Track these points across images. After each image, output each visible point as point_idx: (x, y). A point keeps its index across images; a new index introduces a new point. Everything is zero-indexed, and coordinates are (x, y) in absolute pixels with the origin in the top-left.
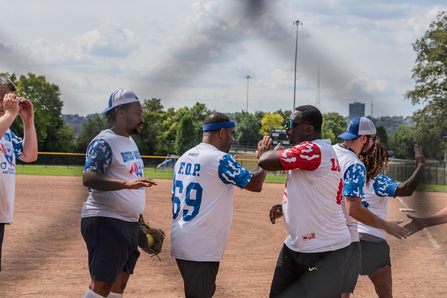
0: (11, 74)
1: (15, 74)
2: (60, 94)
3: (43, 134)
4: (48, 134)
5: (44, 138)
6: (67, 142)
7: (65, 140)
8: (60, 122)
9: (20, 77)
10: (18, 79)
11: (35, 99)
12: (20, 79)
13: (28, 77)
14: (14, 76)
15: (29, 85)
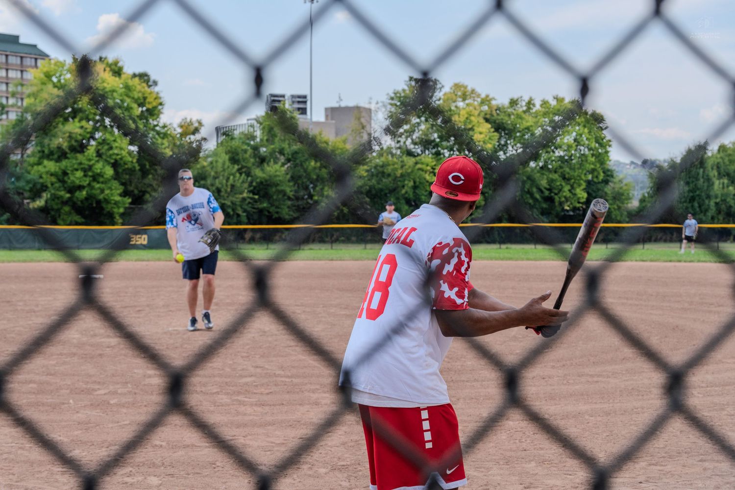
0: (526, 99)
1: (533, 98)
2: (606, 128)
3: (581, 194)
4: (588, 193)
5: (582, 200)
6: (620, 205)
7: (618, 202)
8: (609, 173)
9: (541, 103)
10: (538, 107)
11: (564, 137)
12: (541, 106)
13: (553, 103)
14: (532, 102)
15: (555, 114)
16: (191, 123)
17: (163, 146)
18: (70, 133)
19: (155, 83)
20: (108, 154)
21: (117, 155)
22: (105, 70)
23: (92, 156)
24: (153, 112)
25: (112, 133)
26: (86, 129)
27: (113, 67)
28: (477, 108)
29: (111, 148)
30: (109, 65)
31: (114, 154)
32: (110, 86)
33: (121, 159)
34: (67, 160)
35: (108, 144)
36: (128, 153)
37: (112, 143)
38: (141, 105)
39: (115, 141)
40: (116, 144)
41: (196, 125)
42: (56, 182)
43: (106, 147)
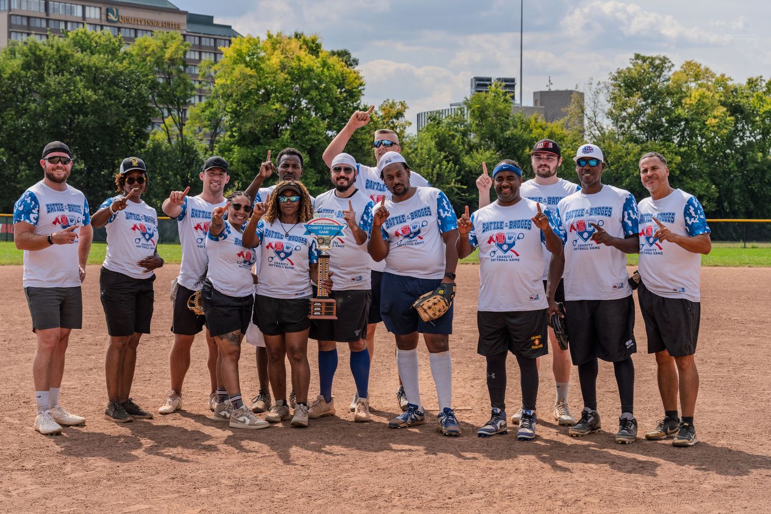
16: (392, 106)
17: (364, 131)
18: (263, 116)
19: (356, 62)
20: (304, 140)
21: (314, 140)
22: (301, 48)
23: (287, 142)
24: (353, 95)
25: (309, 116)
26: (281, 111)
27: (310, 44)
28: (712, 88)
29: (307, 133)
30: (305, 42)
31: (311, 139)
32: (306, 64)
33: (318, 145)
34: (259, 146)
35: (304, 128)
36: (324, 138)
37: (308, 127)
38: (340, 86)
39: (311, 125)
40: (313, 129)
41: (399, 107)
42: (248, 170)
43: (302, 132)
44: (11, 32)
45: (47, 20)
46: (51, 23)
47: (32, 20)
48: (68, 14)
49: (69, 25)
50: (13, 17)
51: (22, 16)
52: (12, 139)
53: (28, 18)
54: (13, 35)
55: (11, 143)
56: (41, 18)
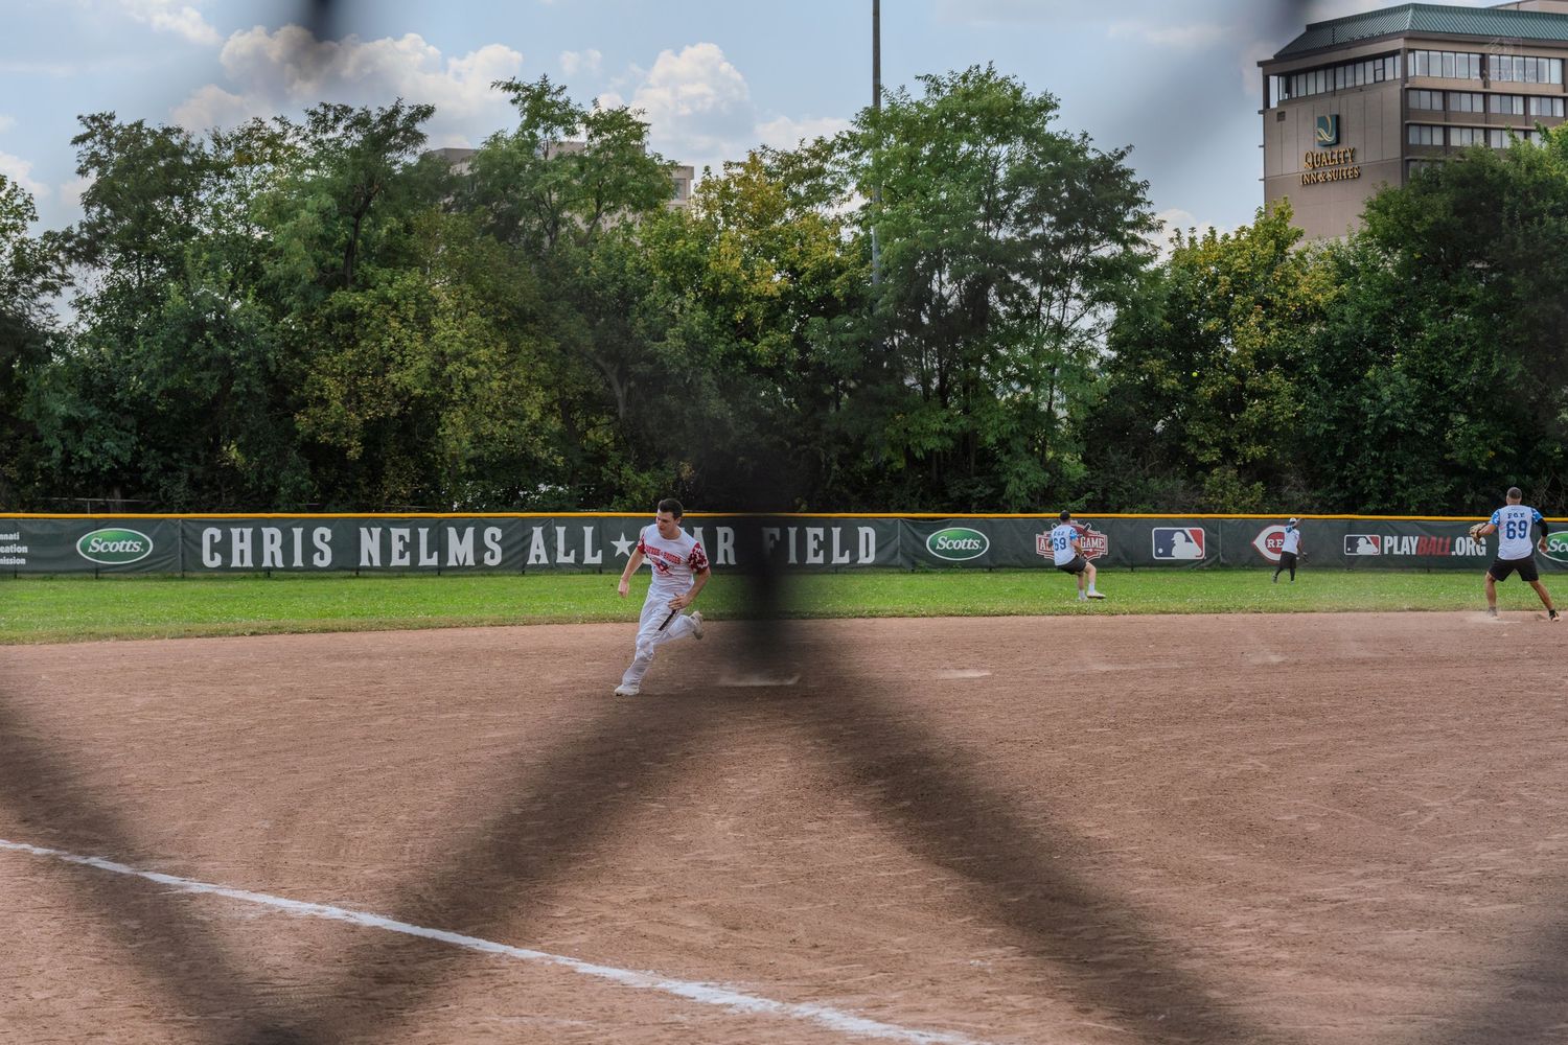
44: (1408, 125)
45: (1486, 95)
46: (1494, 101)
47: (1453, 98)
48: (1531, 80)
49: (1533, 103)
50: (1412, 94)
51: (1431, 90)
52: (1434, 359)
53: (1445, 93)
54: (1413, 132)
55: (1433, 367)
56: (1472, 93)
